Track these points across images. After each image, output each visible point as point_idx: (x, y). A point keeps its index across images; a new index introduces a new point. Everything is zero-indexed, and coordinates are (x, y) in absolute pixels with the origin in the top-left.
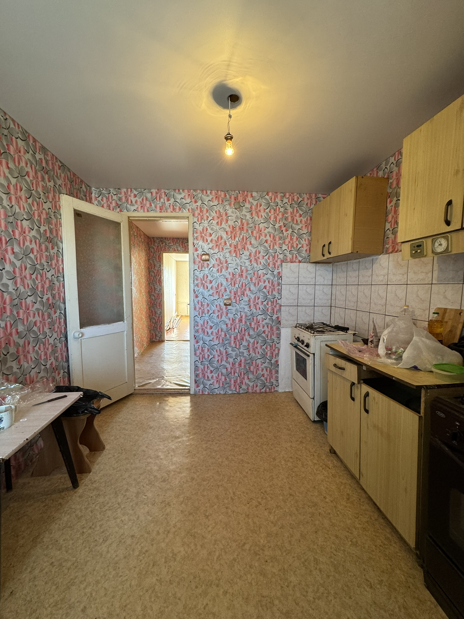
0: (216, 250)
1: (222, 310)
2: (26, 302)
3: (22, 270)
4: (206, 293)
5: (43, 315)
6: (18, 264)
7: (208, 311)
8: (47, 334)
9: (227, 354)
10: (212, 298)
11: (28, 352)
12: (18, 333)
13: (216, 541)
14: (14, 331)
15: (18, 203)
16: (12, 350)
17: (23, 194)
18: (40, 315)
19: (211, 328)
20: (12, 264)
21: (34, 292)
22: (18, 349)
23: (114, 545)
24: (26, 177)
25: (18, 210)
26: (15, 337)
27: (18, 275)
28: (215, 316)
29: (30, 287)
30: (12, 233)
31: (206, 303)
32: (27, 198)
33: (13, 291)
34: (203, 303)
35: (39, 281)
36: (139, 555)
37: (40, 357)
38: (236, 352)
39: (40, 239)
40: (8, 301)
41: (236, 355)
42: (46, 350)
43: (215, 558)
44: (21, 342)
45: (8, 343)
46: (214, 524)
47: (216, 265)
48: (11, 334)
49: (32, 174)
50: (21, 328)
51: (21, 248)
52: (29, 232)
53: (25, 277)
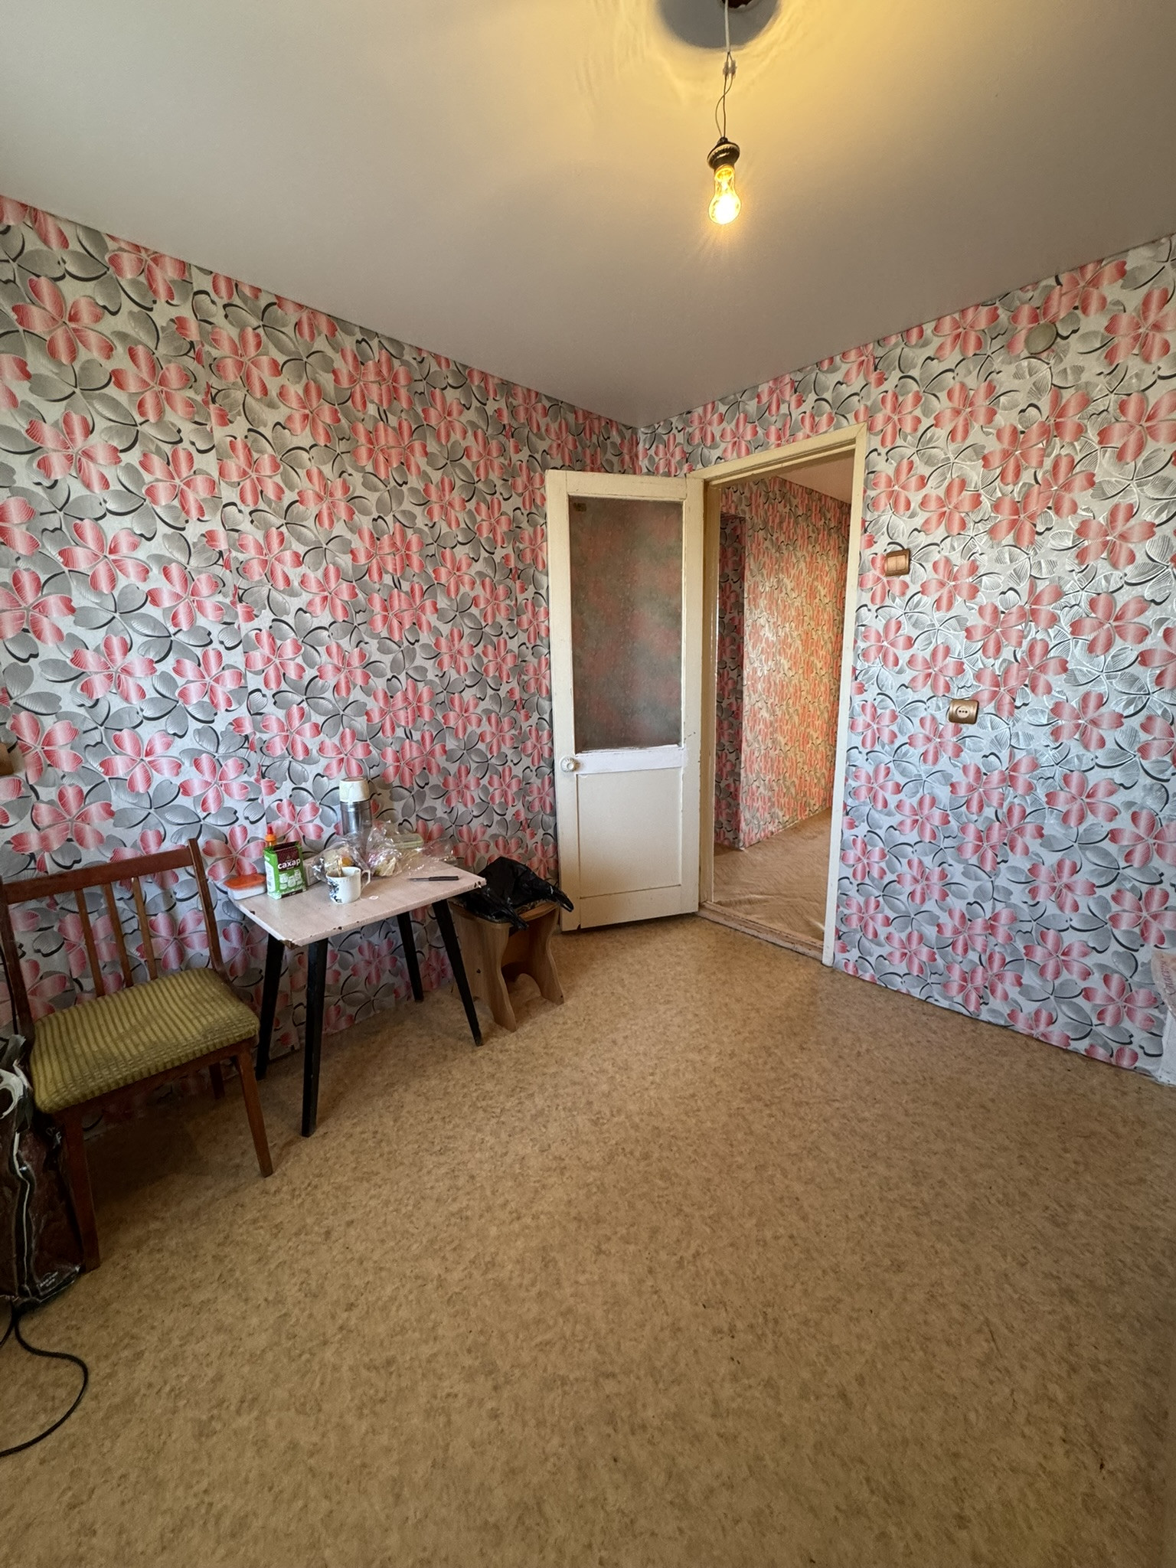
0: (940, 533)
1: (941, 736)
2: (461, 698)
3: (453, 641)
4: (891, 680)
5: (499, 722)
6: (445, 629)
7: (894, 736)
8: (509, 758)
9: (947, 883)
10: (910, 696)
11: (467, 787)
12: (445, 752)
13: (570, 1311)
14: (438, 748)
15: (446, 515)
16: (435, 779)
17: (456, 496)
18: (493, 720)
19: (898, 789)
20: (436, 632)
21: (479, 678)
22: (446, 780)
23: (443, 1170)
24: (465, 461)
25: (445, 529)
26: (440, 759)
27: (444, 649)
28: (914, 753)
29: (471, 669)
30: (433, 575)
31: (888, 711)
32: (465, 501)
33: (437, 680)
34: (879, 711)
35: (491, 658)
36: (453, 1215)
37: (492, 798)
38: (979, 883)
39: (492, 575)
40: (425, 697)
41: (980, 891)
42: (504, 787)
43: (539, 1339)
44: (453, 768)
45: (427, 768)
46: (596, 1278)
47: (933, 585)
48: (432, 753)
49: (476, 449)
50: (451, 744)
51: (451, 600)
52: (469, 566)
53: (460, 652)
